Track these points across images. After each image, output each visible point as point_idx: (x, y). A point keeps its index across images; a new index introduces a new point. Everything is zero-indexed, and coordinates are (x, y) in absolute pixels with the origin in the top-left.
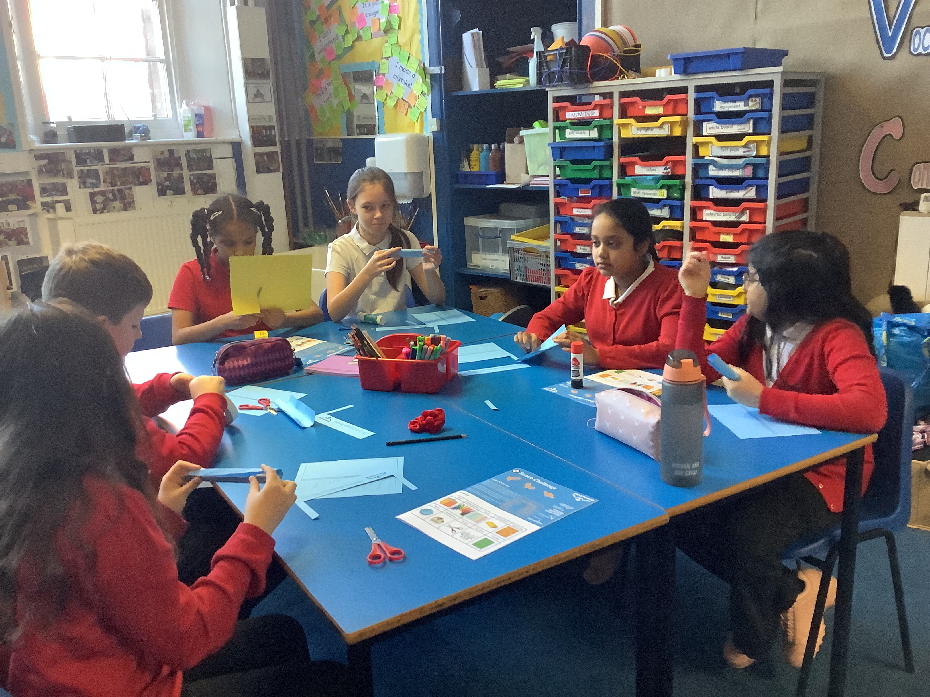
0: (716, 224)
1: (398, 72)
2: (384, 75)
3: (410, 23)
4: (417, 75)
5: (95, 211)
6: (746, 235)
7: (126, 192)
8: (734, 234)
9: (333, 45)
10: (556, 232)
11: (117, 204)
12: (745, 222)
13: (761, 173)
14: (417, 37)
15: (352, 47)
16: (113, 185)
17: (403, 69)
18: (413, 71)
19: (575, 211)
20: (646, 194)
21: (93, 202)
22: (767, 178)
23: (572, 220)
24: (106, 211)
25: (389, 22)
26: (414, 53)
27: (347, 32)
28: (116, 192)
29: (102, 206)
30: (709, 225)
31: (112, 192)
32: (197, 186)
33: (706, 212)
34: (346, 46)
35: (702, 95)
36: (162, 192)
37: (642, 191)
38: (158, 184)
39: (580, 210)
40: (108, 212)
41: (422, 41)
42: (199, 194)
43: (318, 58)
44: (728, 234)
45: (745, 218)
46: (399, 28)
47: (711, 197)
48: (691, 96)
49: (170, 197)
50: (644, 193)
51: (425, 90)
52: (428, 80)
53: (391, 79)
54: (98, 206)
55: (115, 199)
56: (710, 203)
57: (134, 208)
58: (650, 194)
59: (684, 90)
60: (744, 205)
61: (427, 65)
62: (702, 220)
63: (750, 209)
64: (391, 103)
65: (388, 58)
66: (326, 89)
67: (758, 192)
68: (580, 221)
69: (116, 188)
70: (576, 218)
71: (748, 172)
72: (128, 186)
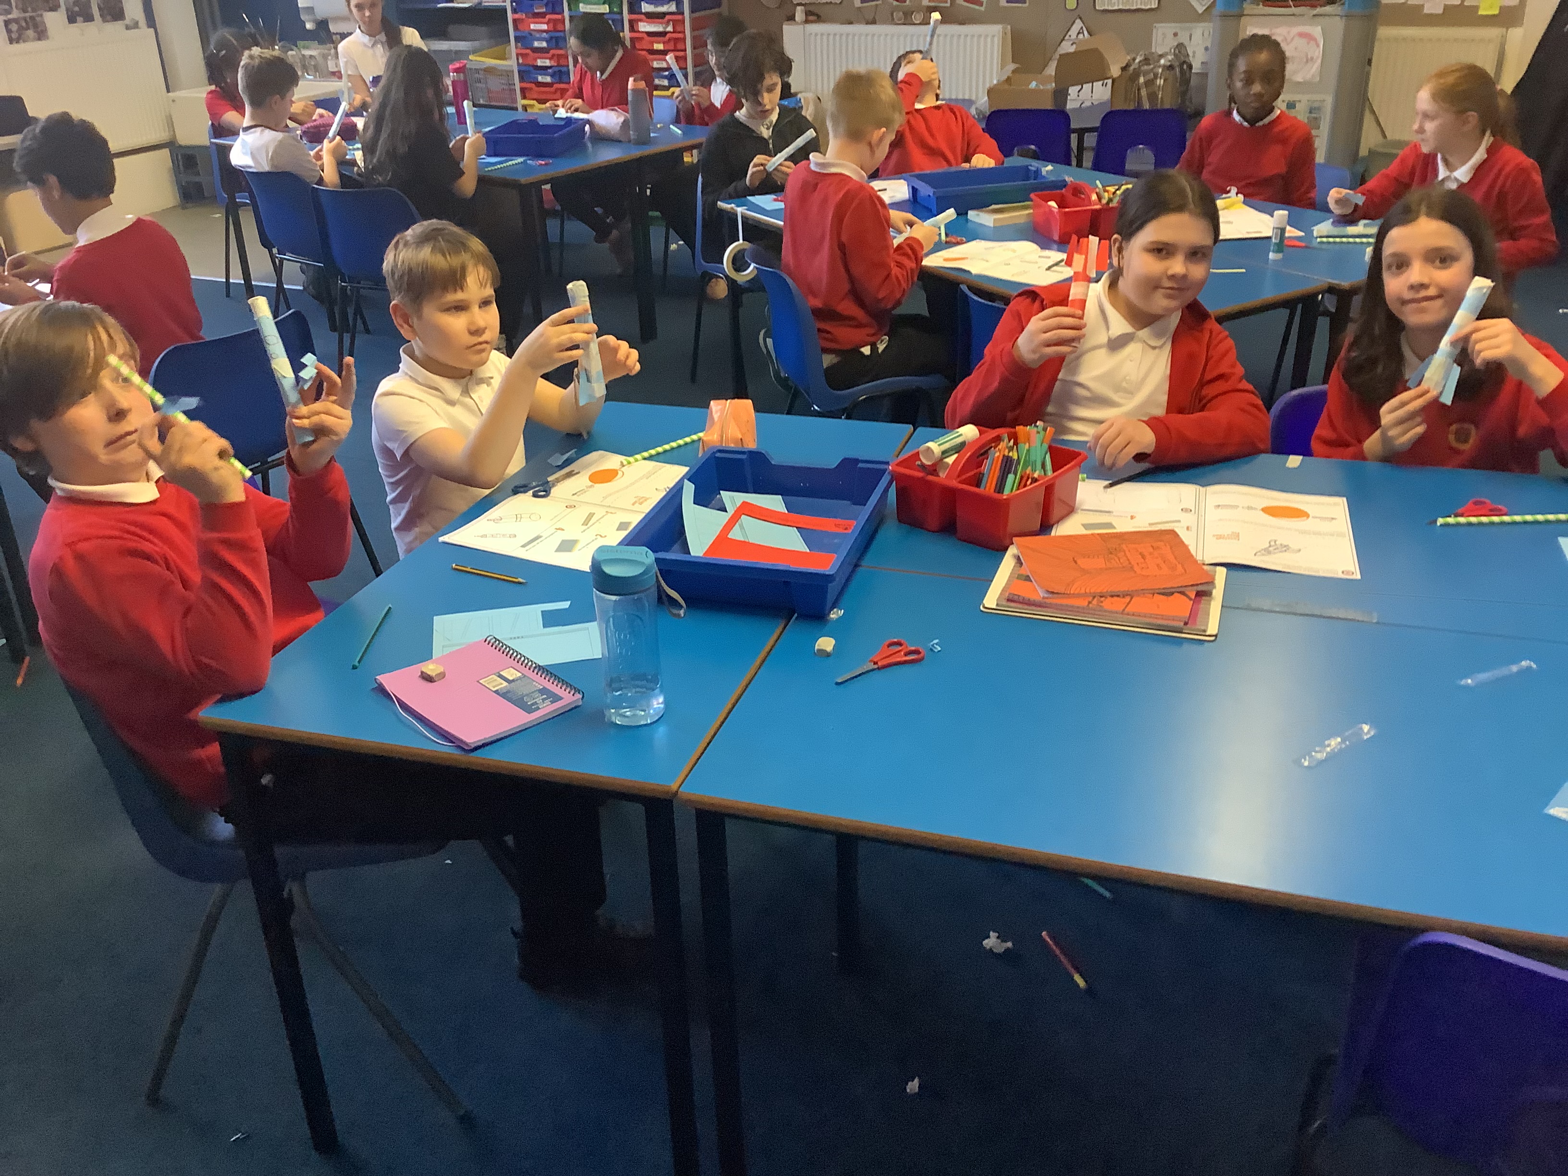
0: (649, 34)
5: (11, 41)
6: (672, 43)
7: (38, 19)
8: (664, 43)
10: (516, 48)
11: (30, 33)
12: (671, 32)
16: (25, 11)
19: (532, 26)
20: (593, 9)
21: (9, 31)
23: (531, 35)
24: (21, 41)
28: (28, 19)
29: (17, 35)
30: (645, 36)
31: (25, 19)
32: (105, 12)
33: (641, 24)
36: (72, 20)
37: (589, 6)
38: (67, 10)
39: (536, 25)
40: (24, 41)
42: (108, 21)
44: (659, 42)
45: (670, 29)
47: (643, 11)
49: (80, 25)
50: (591, 9)
54: (14, 36)
55: (28, 28)
56: (643, 17)
57: (48, 39)
58: (596, 9)
60: (668, 17)
62: (639, 32)
63: (674, 21)
67: (677, 7)
68: (538, 35)
69: (27, 15)
70: (533, 33)
72: (39, 12)
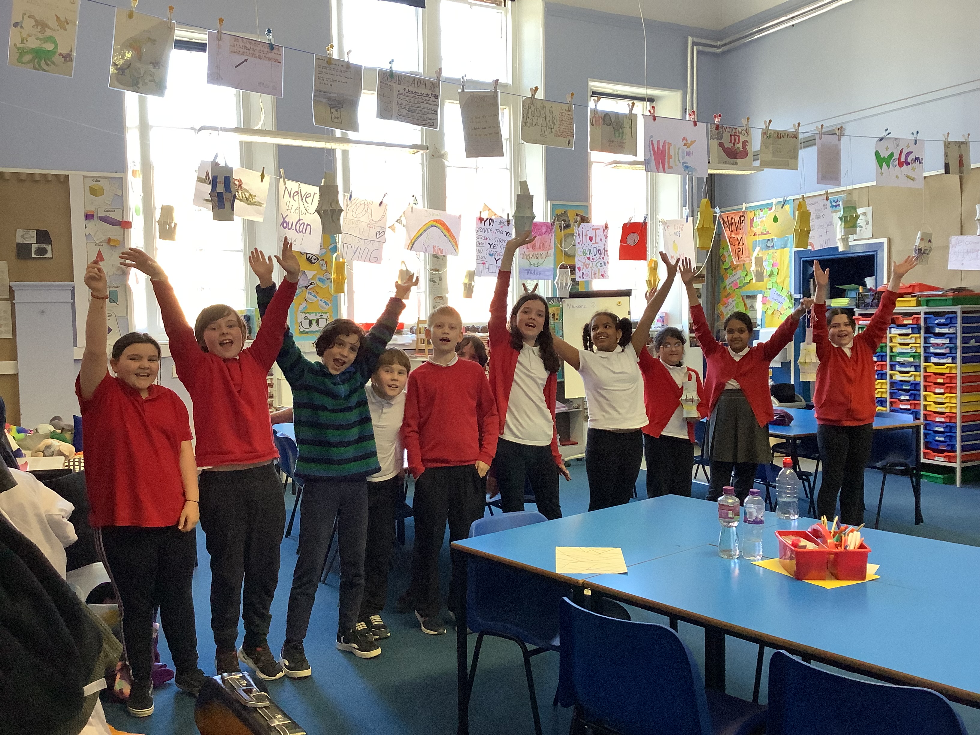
1: (775, 296)
2: (767, 297)
3: (783, 272)
4: (786, 298)
9: (738, 281)
13: (953, 351)
14: (788, 280)
15: (749, 282)
17: (779, 295)
18: (784, 296)
22: (956, 354)
25: (772, 271)
26: (785, 287)
27: (746, 275)
34: (745, 282)
35: (927, 316)
41: (790, 281)
43: (728, 287)
46: (778, 274)
48: (922, 316)
51: (791, 306)
52: (793, 301)
53: (771, 300)
59: (919, 313)
61: (793, 293)
64: (770, 312)
65: (770, 289)
66: (731, 303)
71: (948, 351)
